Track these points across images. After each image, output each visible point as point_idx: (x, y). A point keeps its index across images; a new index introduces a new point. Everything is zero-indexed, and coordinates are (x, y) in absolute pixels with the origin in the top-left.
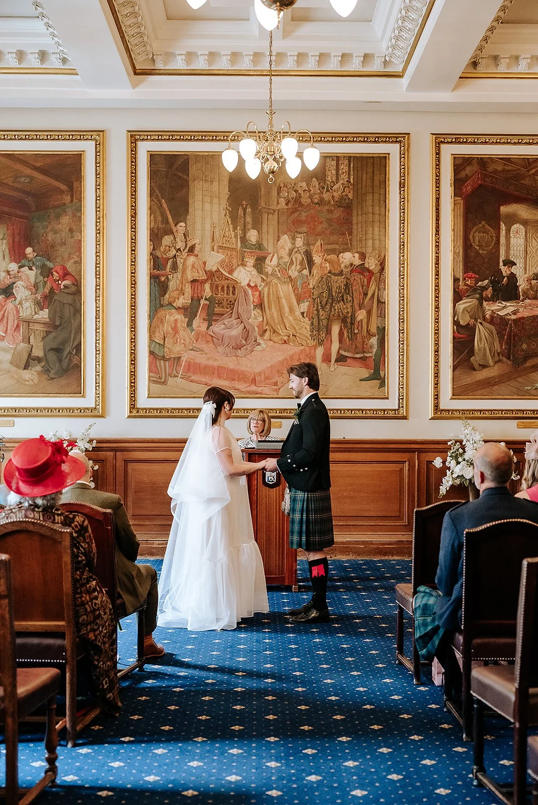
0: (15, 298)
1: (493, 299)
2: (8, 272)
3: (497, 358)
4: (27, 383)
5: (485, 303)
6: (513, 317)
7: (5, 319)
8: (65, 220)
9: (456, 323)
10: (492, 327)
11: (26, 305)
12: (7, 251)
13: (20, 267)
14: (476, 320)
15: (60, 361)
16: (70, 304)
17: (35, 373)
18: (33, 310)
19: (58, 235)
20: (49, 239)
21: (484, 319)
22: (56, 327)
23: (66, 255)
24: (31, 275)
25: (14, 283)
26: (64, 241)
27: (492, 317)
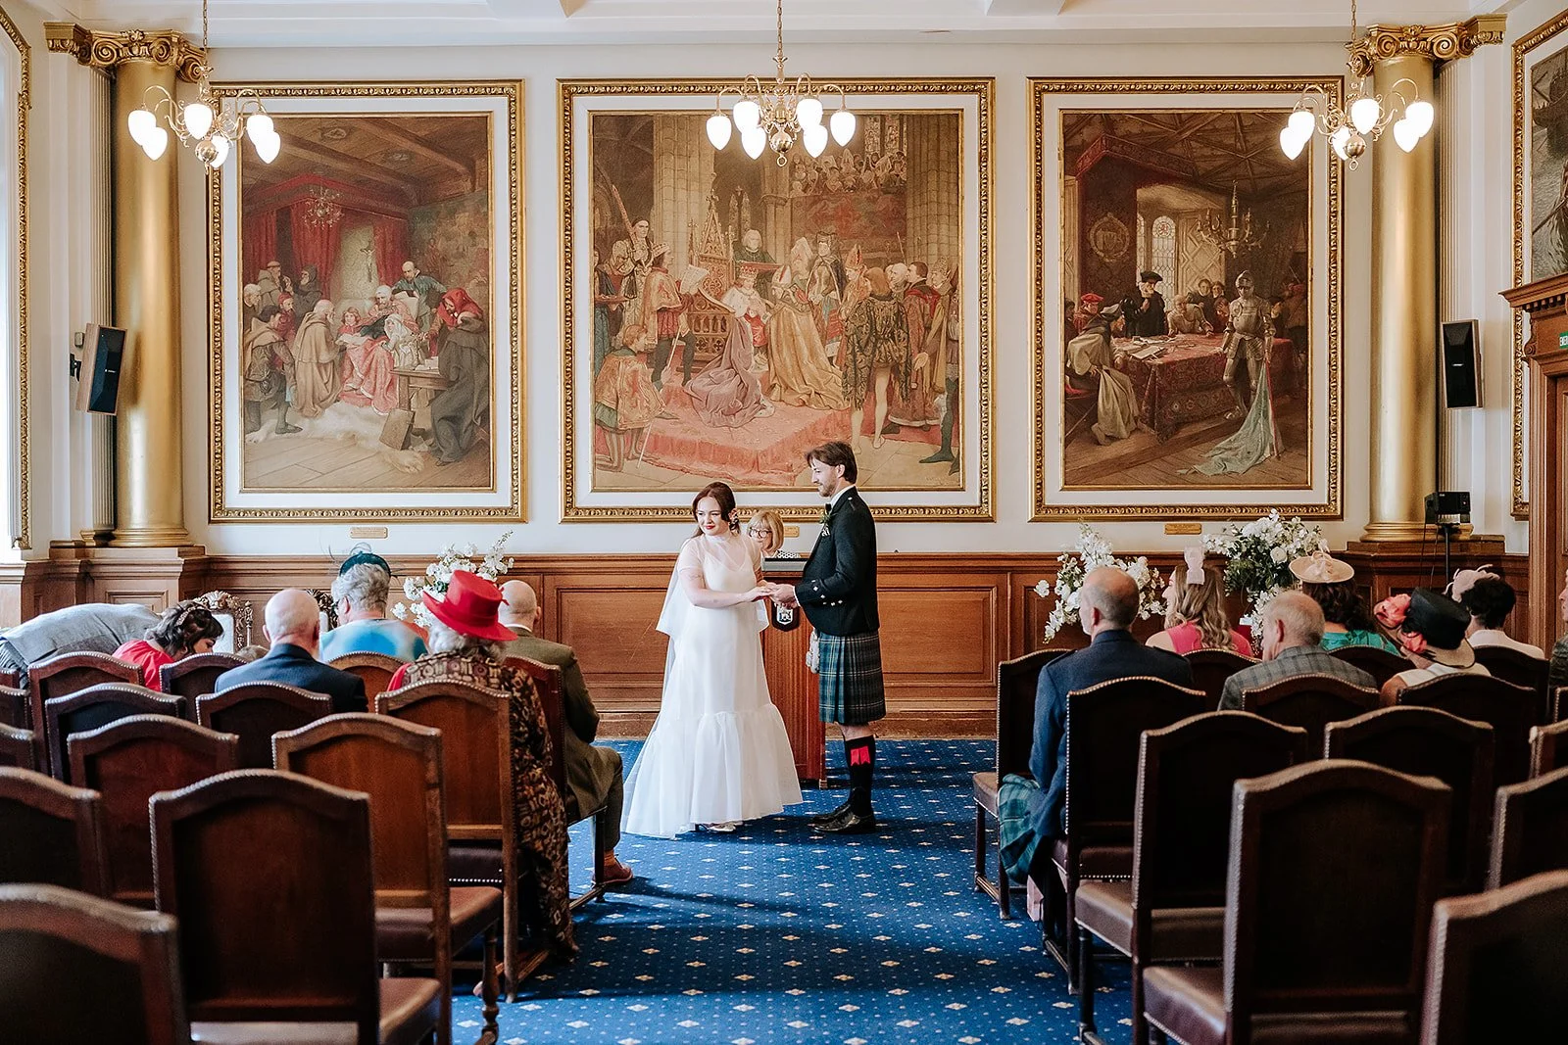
0: (388, 340)
1: (1127, 333)
2: (376, 300)
3: (1133, 426)
4: (407, 470)
5: (1114, 340)
6: (1158, 361)
7: (372, 372)
8: (463, 218)
9: (1069, 371)
10: (1125, 378)
11: (405, 350)
12: (374, 266)
13: (394, 292)
14: (1100, 367)
15: (457, 435)
16: (471, 348)
17: (418, 455)
18: (415, 357)
19: (453, 242)
20: (439, 246)
21: (1113, 364)
22: (450, 384)
23: (465, 274)
24: (412, 304)
25: (385, 317)
26: (461, 250)
27: (1125, 361)
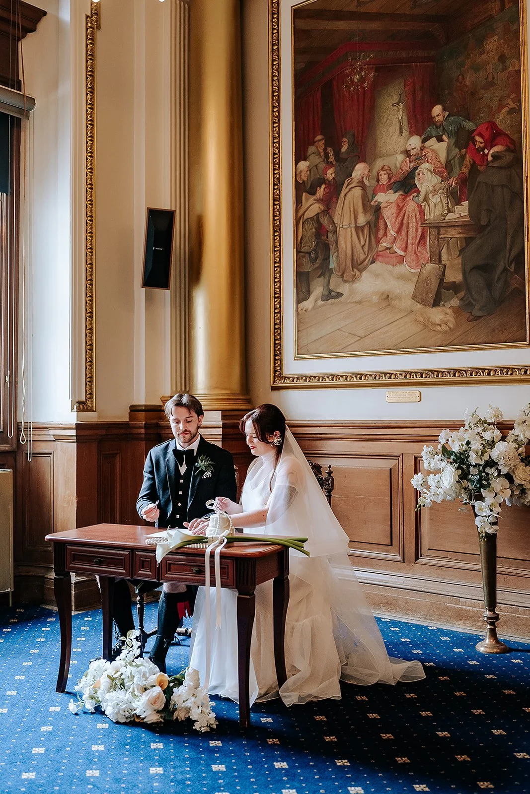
0: (418, 192)
2: (407, 153)
4: (438, 328)
7: (404, 229)
8: (492, 44)
11: (435, 199)
12: (405, 118)
13: (424, 141)
15: (489, 286)
16: (502, 186)
17: (449, 311)
18: (445, 205)
19: (481, 73)
20: (468, 82)
22: (481, 229)
23: (495, 104)
24: (440, 148)
25: (416, 168)
26: (490, 79)
